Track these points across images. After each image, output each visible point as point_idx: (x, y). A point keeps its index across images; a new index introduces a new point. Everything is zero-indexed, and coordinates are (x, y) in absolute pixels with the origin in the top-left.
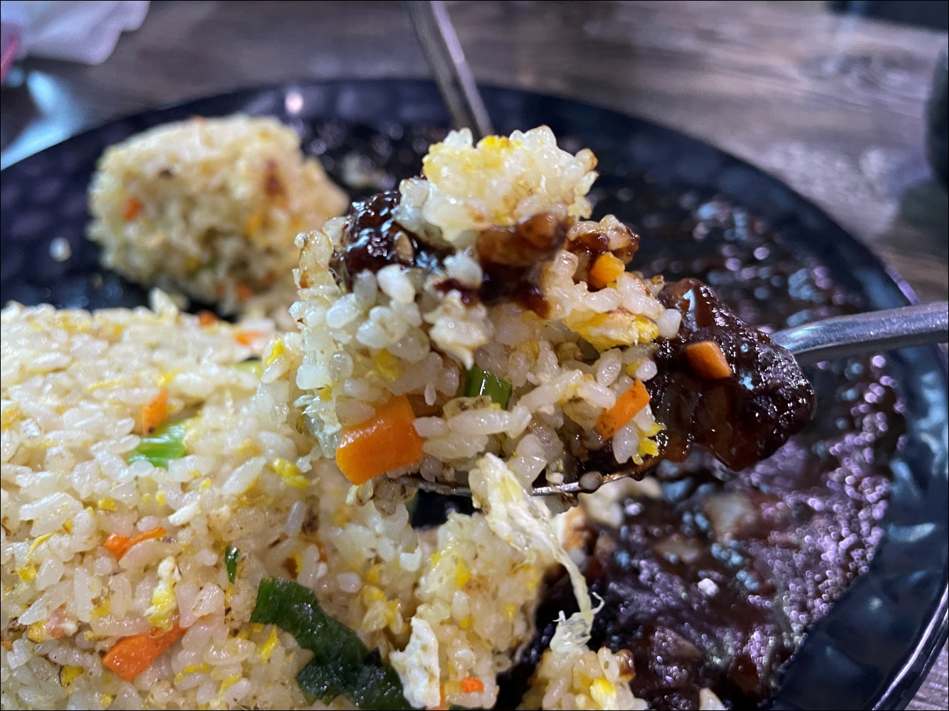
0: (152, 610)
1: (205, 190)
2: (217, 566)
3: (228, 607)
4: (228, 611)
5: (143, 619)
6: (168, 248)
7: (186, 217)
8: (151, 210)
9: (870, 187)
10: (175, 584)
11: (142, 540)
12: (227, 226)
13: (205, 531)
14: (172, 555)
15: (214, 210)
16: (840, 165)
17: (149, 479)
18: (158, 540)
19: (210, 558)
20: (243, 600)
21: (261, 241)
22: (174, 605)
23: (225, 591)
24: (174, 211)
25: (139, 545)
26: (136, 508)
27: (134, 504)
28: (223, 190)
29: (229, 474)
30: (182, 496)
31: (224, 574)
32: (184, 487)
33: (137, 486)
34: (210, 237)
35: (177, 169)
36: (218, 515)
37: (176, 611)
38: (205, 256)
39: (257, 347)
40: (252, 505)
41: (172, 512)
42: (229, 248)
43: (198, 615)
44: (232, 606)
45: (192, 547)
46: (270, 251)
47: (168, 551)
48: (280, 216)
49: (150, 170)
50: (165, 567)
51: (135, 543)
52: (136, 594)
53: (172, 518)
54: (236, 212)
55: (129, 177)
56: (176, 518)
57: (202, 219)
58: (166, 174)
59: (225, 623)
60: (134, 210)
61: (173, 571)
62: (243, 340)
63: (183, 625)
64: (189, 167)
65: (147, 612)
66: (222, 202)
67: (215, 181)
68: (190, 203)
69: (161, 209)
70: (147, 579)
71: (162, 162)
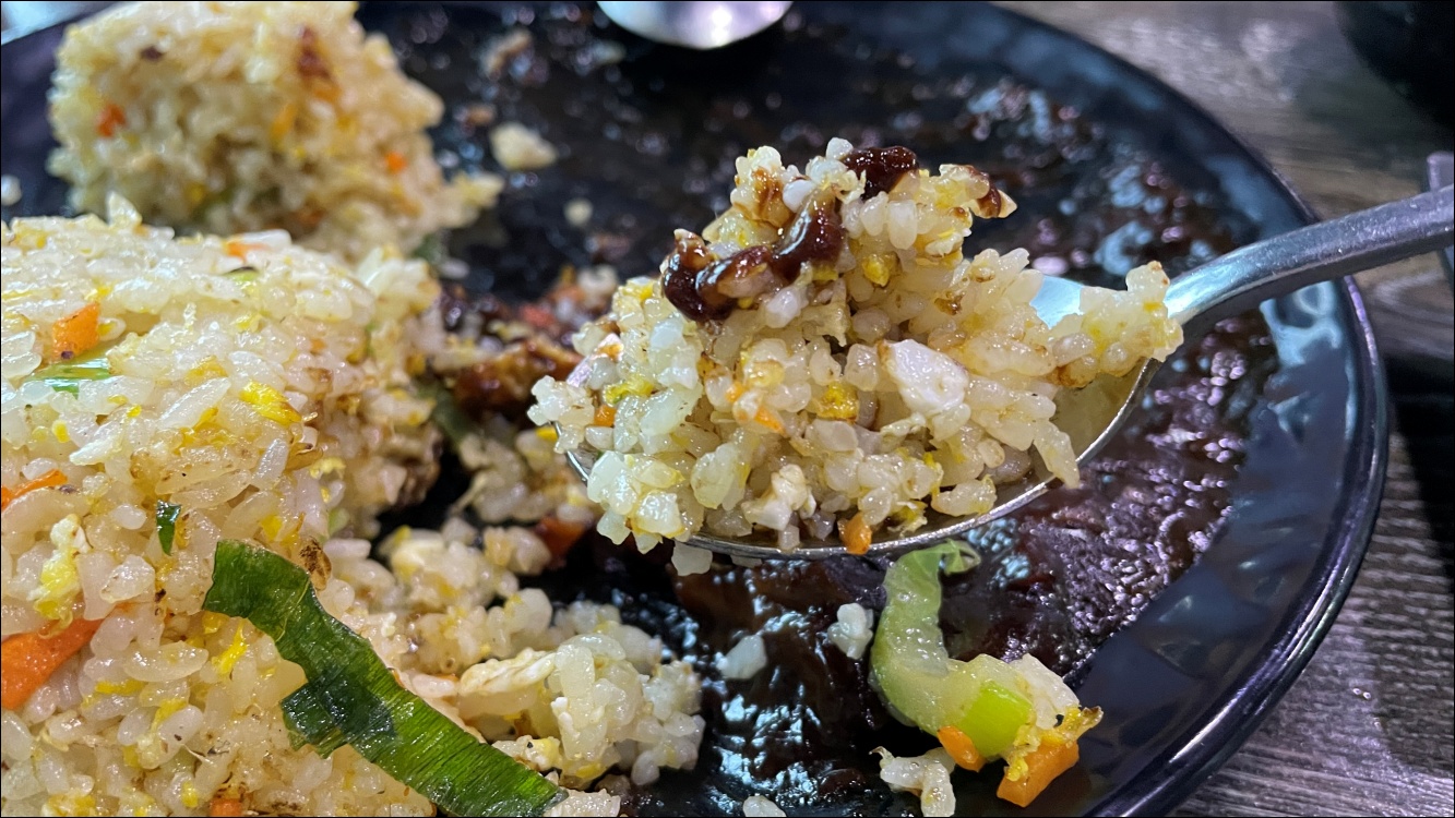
0: (41, 592)
1: (207, 77)
2: (144, 534)
3: (160, 589)
4: (161, 594)
5: (28, 606)
6: (159, 169)
7: (182, 123)
8: (136, 120)
9: (1255, 72)
10: (78, 553)
11: (29, 490)
12: (243, 134)
13: (130, 480)
14: (74, 511)
15: (226, 108)
16: (1209, 44)
17: (47, 407)
18: (52, 488)
19: (135, 518)
20: (185, 580)
21: (294, 153)
22: (76, 587)
23: (157, 569)
24: (165, 113)
25: (24, 498)
26: (25, 449)
27: (23, 443)
28: (236, 76)
29: (172, 403)
30: (94, 429)
31: (155, 540)
32: (100, 419)
33: (28, 418)
34: (222, 151)
35: (164, 45)
36: (147, 454)
37: (79, 597)
38: (217, 184)
39: (253, 258)
40: (205, 443)
41: (76, 449)
42: (248, 165)
43: (111, 599)
44: (166, 589)
45: (104, 503)
46: (309, 168)
47: (68, 505)
48: (322, 110)
49: (128, 51)
50: (61, 530)
51: (18, 497)
52: (18, 570)
53: (73, 457)
54: (257, 111)
55: (102, 65)
56: (79, 457)
57: (208, 123)
58: (151, 54)
59: (156, 614)
60: (112, 121)
61: (74, 534)
62: (235, 252)
63: (91, 615)
64: (181, 43)
65: (32, 595)
66: (236, 95)
67: (224, 64)
68: (189, 96)
69: (149, 116)
70: (35, 548)
71: (144, 37)
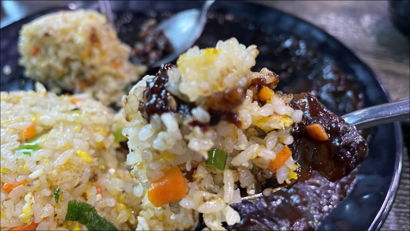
0: (22, 215)
1: (63, 41)
2: (51, 196)
4: (56, 215)
5: (19, 219)
6: (50, 67)
7: (56, 54)
8: (43, 51)
9: (364, 31)
10: (32, 204)
11: (18, 185)
12: (73, 57)
13: (46, 181)
14: (31, 192)
15: (68, 49)
16: (351, 22)
17: (22, 159)
18: (25, 185)
19: (48, 193)
20: (62, 211)
21: (88, 62)
22: (32, 213)
23: (54, 207)
24: (51, 51)
25: (17, 188)
26: (16, 172)
27: (16, 170)
28: (71, 41)
29: (58, 157)
30: (36, 166)
31: (54, 199)
32: (38, 162)
33: (17, 163)
34: (67, 62)
35: (51, 32)
36: (51, 174)
37: (33, 216)
38: (66, 70)
39: (79, 104)
40: (67, 170)
41: (31, 173)
42: (75, 66)
43: (42, 217)
44: (57, 213)
45: (40, 188)
46: (92, 67)
47: (29, 190)
48: (96, 51)
49: (40, 33)
50: (27, 197)
51: (15, 187)
52: (16, 209)
53: (30, 176)
54: (78, 51)
55: (33, 37)
56: (33, 176)
57: (63, 54)
58: (47, 35)
59: (55, 221)
60: (36, 51)
61: (31, 198)
62: (73, 102)
63: (36, 221)
64: (56, 32)
65: (20, 216)
66: (71, 47)
67: (67, 38)
68: (58, 47)
70: (20, 202)
71: (45, 30)
